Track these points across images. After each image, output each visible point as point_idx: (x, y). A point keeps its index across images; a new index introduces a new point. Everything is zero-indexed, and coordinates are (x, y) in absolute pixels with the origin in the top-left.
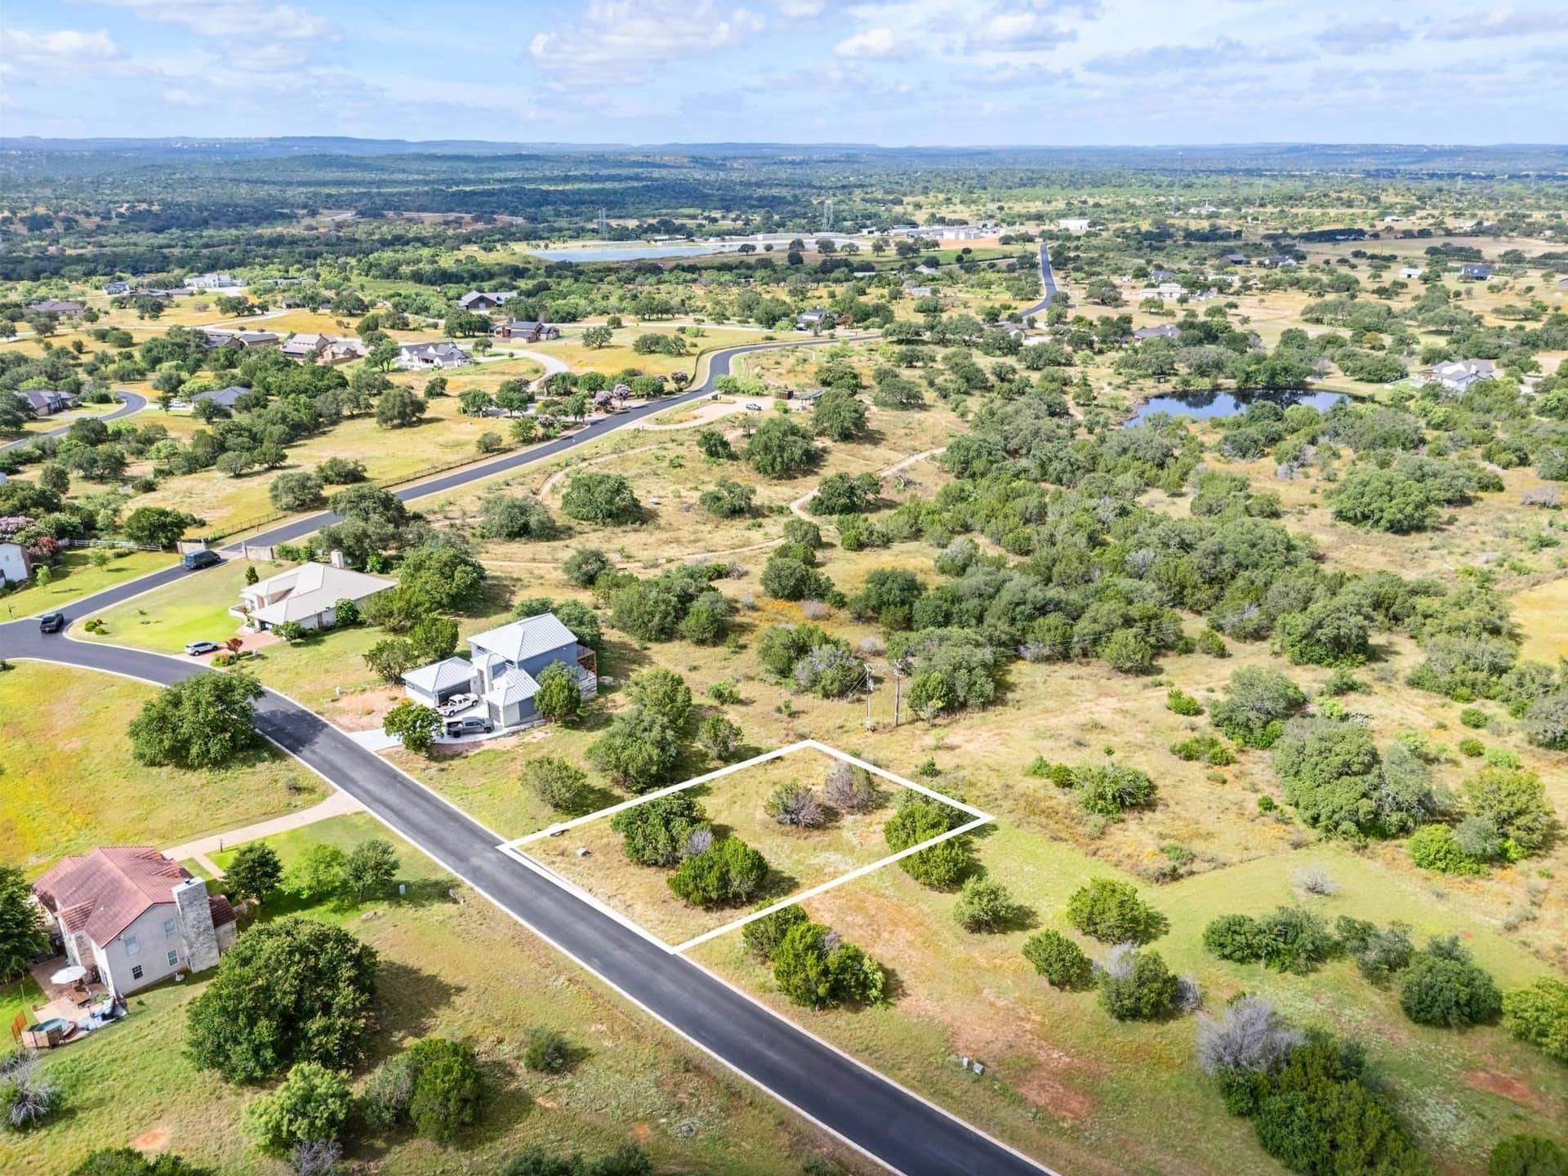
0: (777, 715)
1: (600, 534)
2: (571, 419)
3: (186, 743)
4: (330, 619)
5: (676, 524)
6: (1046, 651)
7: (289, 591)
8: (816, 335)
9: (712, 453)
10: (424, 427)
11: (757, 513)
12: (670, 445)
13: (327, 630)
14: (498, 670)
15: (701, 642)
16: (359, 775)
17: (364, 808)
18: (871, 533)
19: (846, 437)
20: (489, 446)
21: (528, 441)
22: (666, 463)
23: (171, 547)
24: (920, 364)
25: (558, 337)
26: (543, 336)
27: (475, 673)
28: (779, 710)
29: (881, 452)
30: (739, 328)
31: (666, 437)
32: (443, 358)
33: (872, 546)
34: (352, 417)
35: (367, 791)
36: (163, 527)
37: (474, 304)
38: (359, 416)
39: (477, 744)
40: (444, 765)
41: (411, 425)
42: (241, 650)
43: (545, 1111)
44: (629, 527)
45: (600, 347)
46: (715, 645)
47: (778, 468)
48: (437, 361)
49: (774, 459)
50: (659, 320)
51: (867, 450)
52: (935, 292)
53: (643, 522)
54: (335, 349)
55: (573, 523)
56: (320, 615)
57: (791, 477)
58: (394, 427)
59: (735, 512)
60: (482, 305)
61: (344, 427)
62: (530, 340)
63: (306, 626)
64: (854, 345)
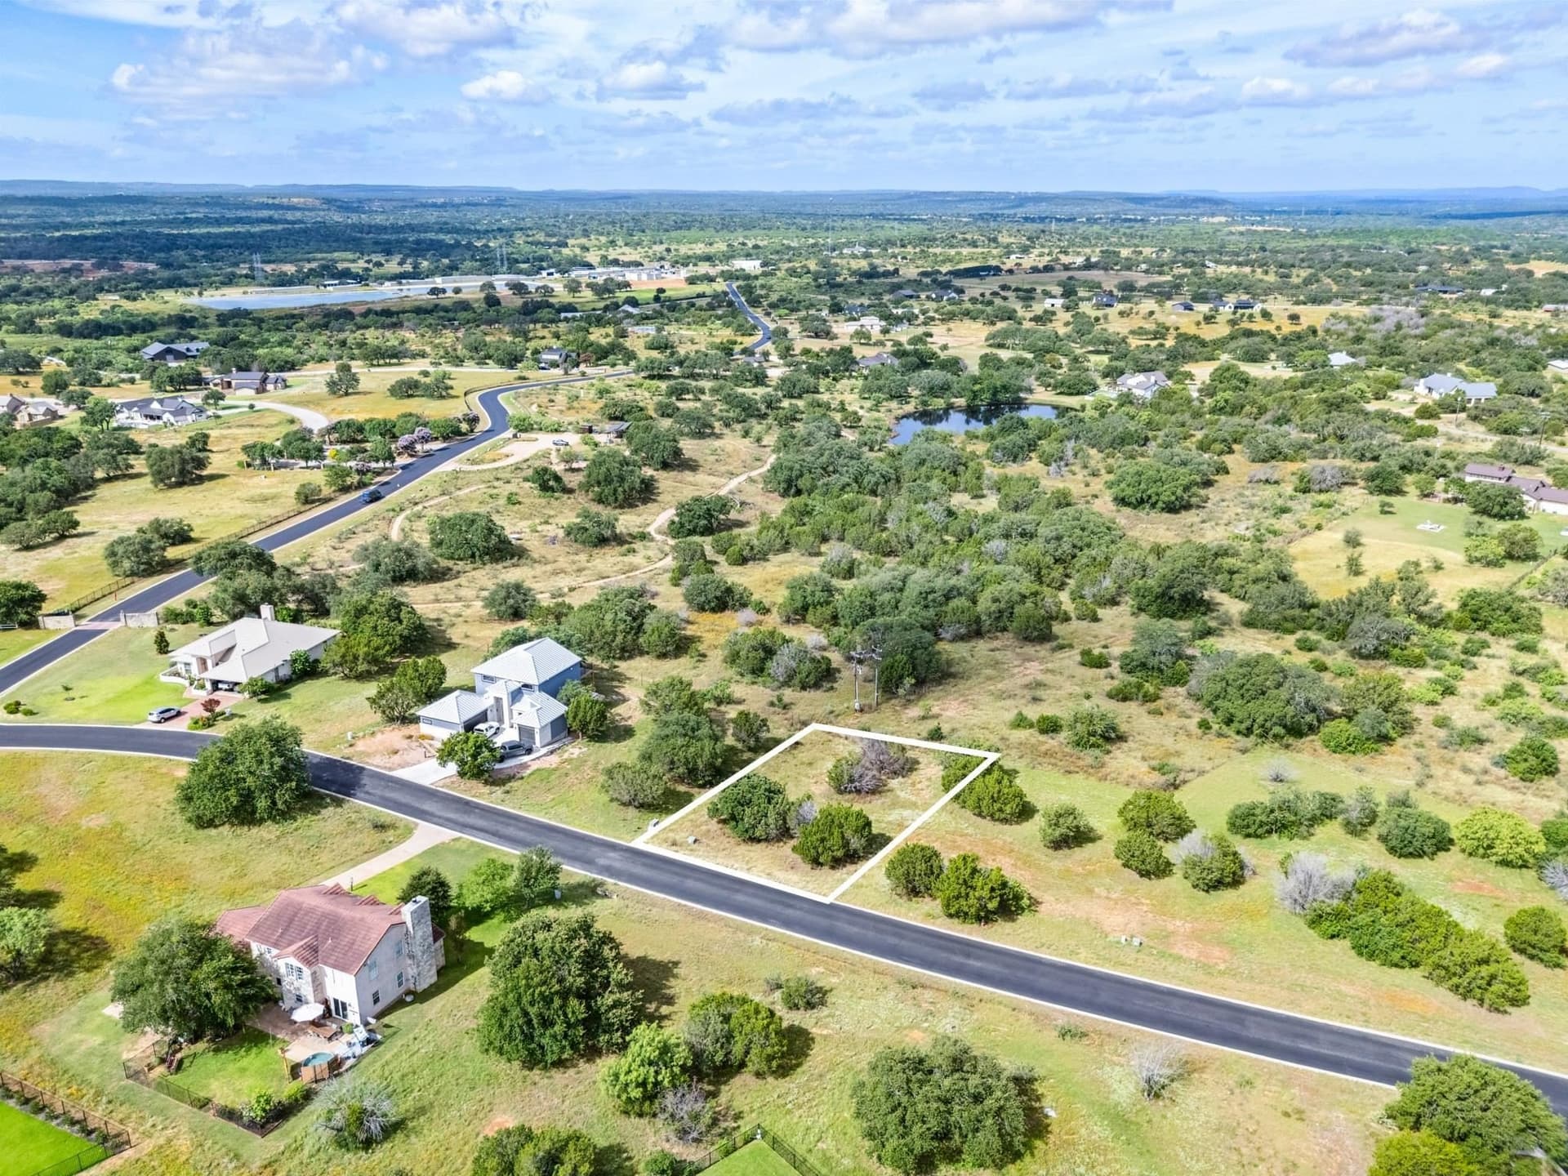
0: (772, 709)
1: (483, 572)
3: (247, 797)
4: (285, 672)
5: (550, 557)
6: (963, 631)
7: (230, 650)
8: (566, 373)
9: (545, 488)
10: (207, 485)
11: (619, 540)
12: (496, 484)
14: (516, 695)
15: (663, 656)
16: (428, 806)
17: (457, 834)
18: (752, 548)
19: (665, 466)
20: (308, 498)
21: (346, 489)
22: (502, 501)
23: (31, 624)
24: (690, 396)
25: (287, 387)
26: (270, 387)
27: (492, 702)
28: (772, 704)
29: (700, 477)
30: (476, 369)
31: (487, 476)
32: (175, 413)
33: (754, 559)
34: (108, 480)
35: (448, 820)
36: (22, 602)
37: (160, 356)
38: (116, 478)
39: (524, 766)
40: (507, 787)
41: (192, 483)
42: (218, 709)
43: (825, 1037)
44: (508, 563)
45: (347, 394)
46: (676, 657)
47: (621, 497)
48: (166, 417)
49: (615, 490)
50: (386, 365)
51: (688, 476)
52: (659, 330)
53: (520, 557)
54: (32, 410)
55: (450, 564)
57: (632, 506)
58: (171, 487)
59: (602, 541)
60: (169, 357)
61: (104, 491)
62: (258, 391)
63: (271, 679)
64: (610, 381)
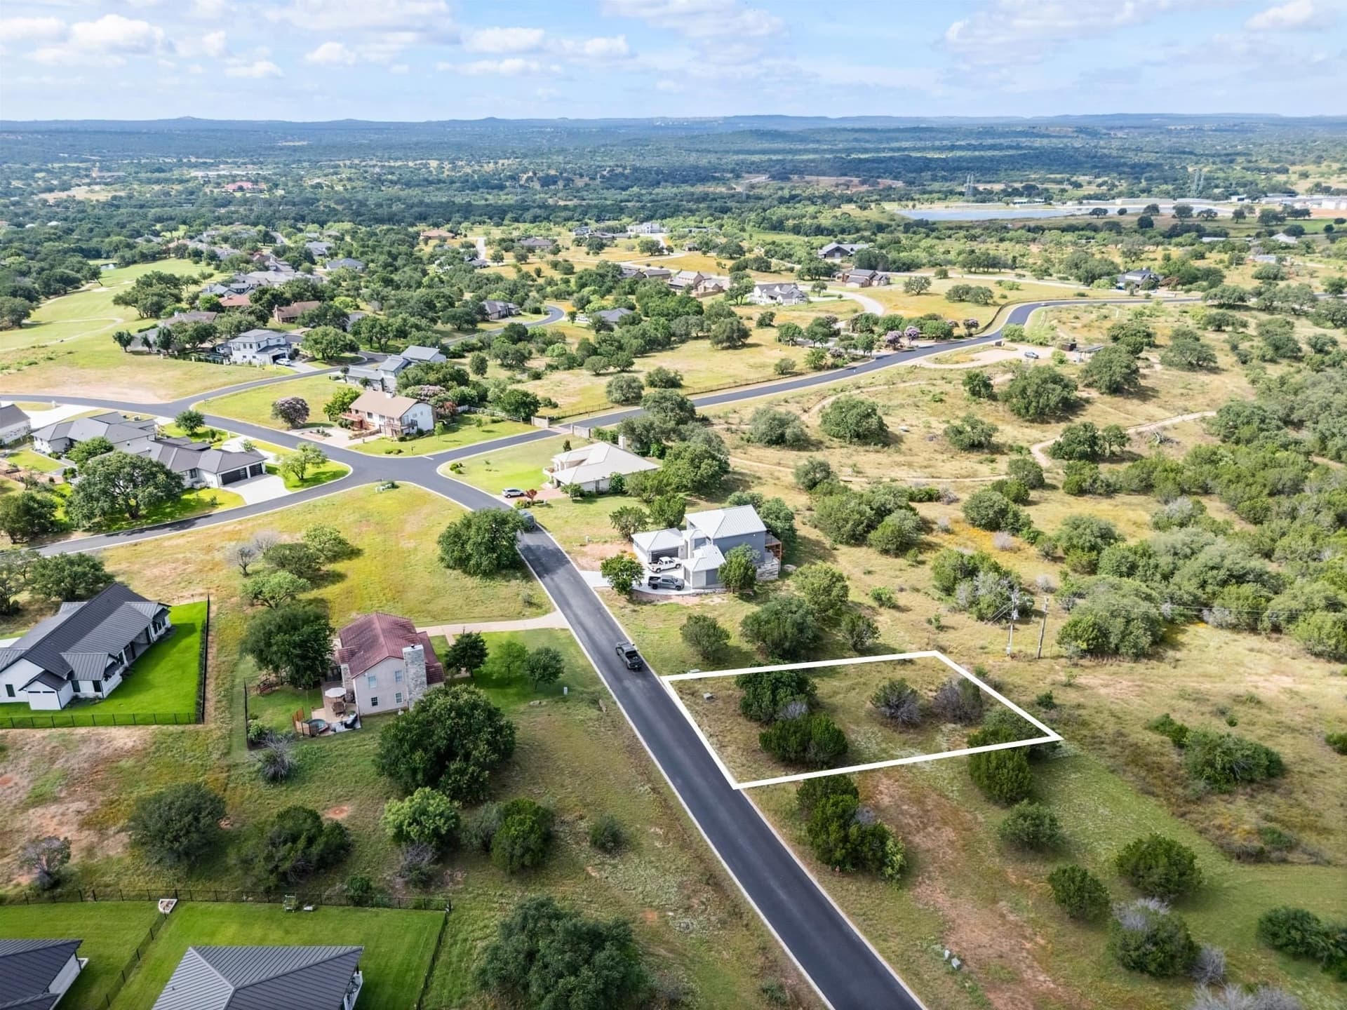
0: (927, 625)
1: (845, 450)
2: (860, 352)
3: (469, 557)
4: (605, 486)
5: (915, 450)
7: (582, 461)
8: (1132, 294)
9: (975, 393)
10: (745, 350)
11: (997, 449)
12: (939, 382)
13: (601, 494)
15: (885, 552)
16: (576, 602)
17: (569, 626)
18: (1095, 481)
19: (1115, 389)
20: (785, 370)
21: (818, 368)
22: (929, 397)
23: (527, 420)
24: (1229, 329)
25: (889, 284)
26: (875, 283)
27: (683, 543)
28: (930, 622)
29: (1150, 408)
30: (1059, 284)
31: (937, 375)
32: (784, 296)
33: (1094, 493)
34: (697, 338)
35: (576, 615)
36: (525, 404)
37: (830, 254)
38: (702, 338)
39: (667, 597)
40: (637, 608)
41: (735, 347)
42: (536, 498)
43: (589, 877)
44: (872, 448)
45: (919, 294)
46: (897, 556)
47: (1032, 411)
48: (780, 298)
49: (1030, 403)
50: (985, 273)
51: (1133, 405)
52: (1280, 260)
53: (886, 445)
54: (707, 284)
55: (826, 439)
56: (597, 482)
57: (1043, 422)
58: (723, 349)
59: (975, 446)
60: (837, 254)
61: (690, 346)
62: (863, 285)
63: (586, 489)
64: (1169, 307)
